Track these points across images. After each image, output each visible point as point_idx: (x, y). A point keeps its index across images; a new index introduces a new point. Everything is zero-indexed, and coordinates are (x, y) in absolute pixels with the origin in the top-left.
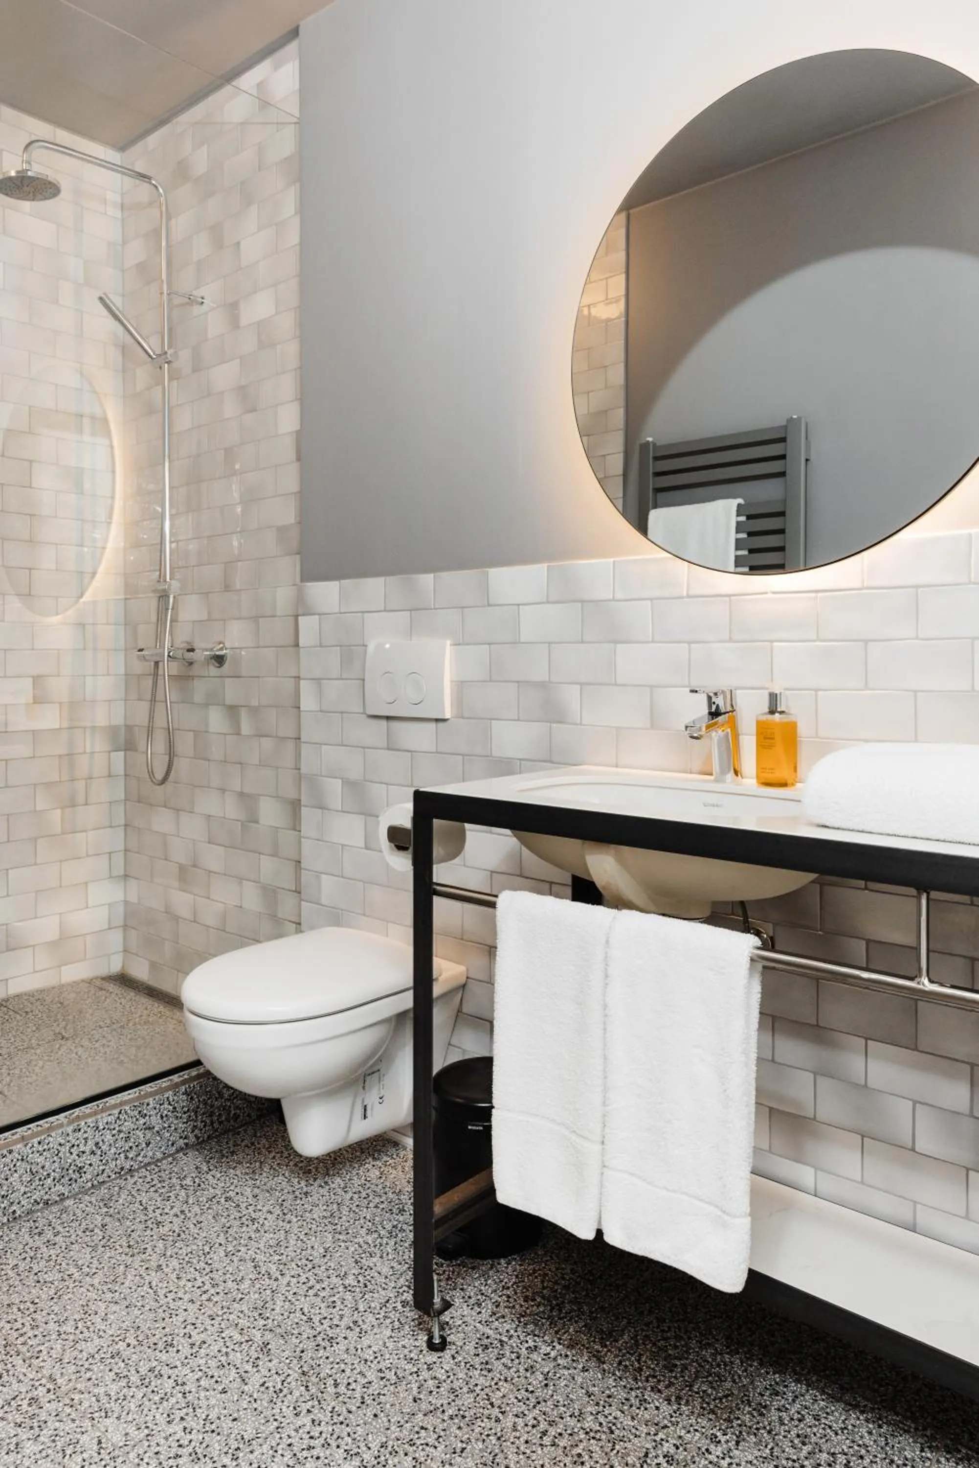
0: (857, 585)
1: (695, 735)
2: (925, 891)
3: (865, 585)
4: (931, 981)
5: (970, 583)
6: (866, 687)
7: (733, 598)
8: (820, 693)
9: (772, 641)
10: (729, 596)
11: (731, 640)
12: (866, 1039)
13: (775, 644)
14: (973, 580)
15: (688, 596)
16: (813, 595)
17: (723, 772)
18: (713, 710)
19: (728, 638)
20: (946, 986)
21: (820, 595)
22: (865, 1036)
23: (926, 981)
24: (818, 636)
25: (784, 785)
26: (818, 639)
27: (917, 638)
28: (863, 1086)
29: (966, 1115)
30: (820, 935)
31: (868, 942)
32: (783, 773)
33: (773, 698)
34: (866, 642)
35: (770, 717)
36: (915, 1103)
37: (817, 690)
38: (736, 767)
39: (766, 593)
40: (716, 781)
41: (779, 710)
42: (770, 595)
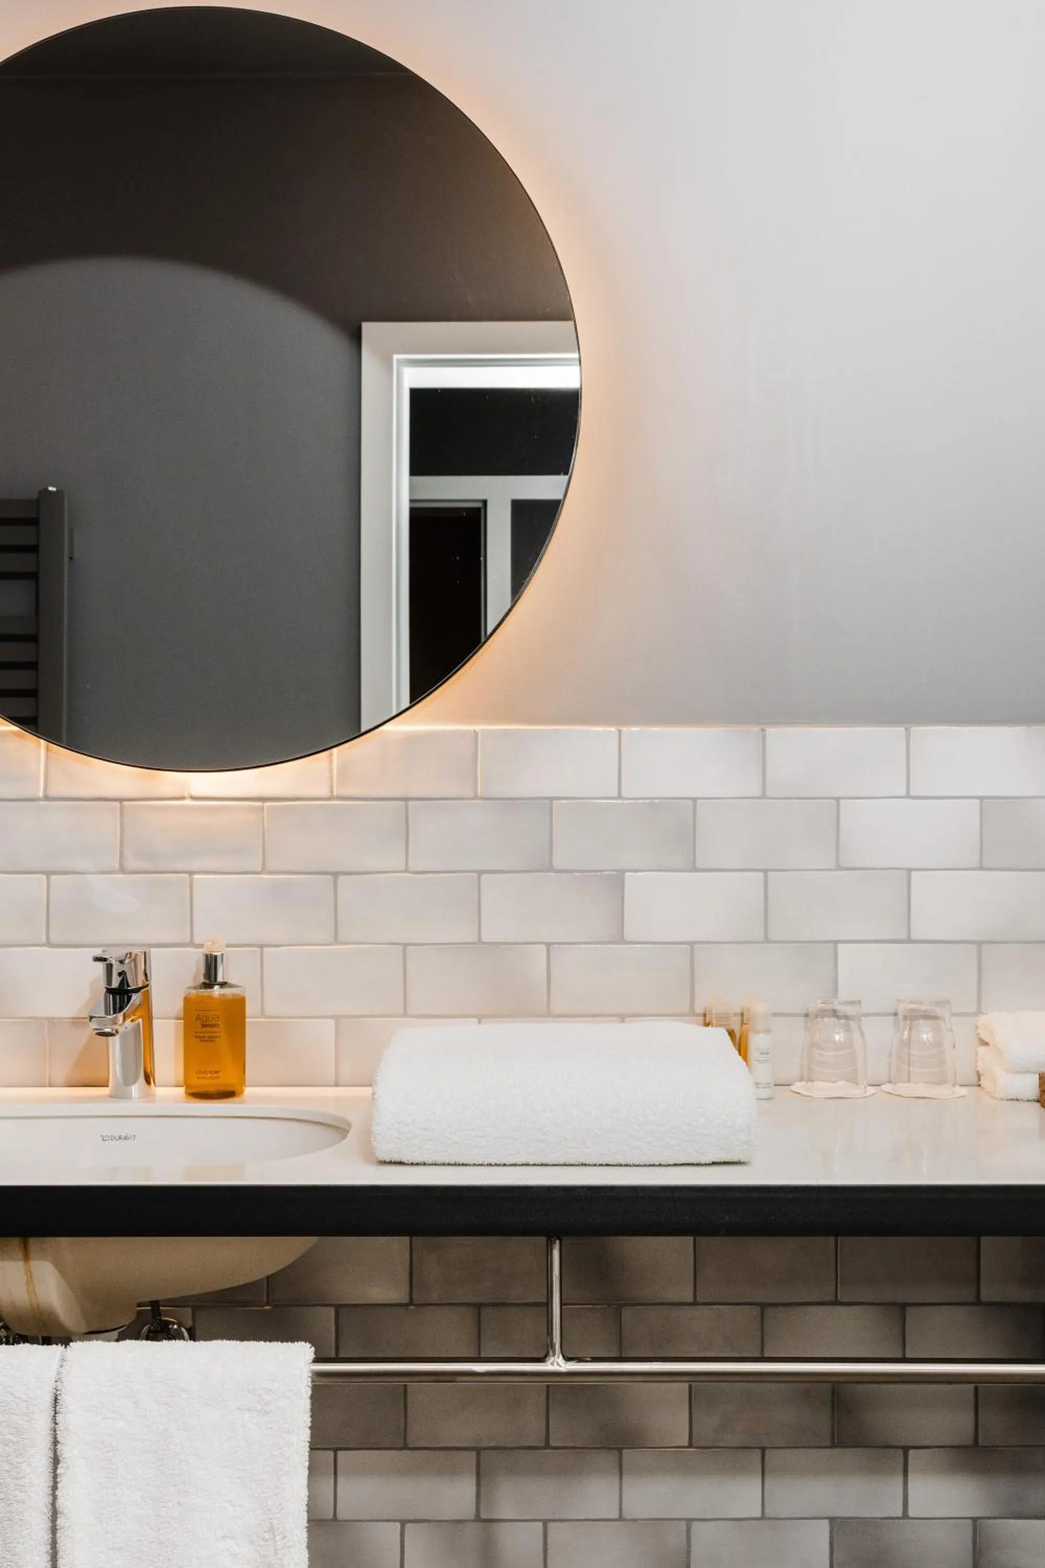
0: (323, 791)
1: (108, 1030)
2: (559, 1238)
3: (335, 794)
4: (568, 1359)
5: (476, 797)
6: (336, 941)
7: (126, 803)
8: (266, 949)
9: (191, 873)
10: (120, 800)
11: (122, 870)
12: (336, 1450)
13: (196, 876)
14: (479, 794)
15: (47, 798)
16: (259, 804)
17: (128, 1081)
18: (115, 984)
19: (117, 867)
20: (587, 1361)
21: (267, 804)
22: (332, 1446)
23: (560, 1360)
24: (264, 865)
25: (228, 1094)
26: (264, 870)
27: (406, 871)
28: (332, 1520)
29: (472, 1521)
30: (266, 1310)
31: (338, 1308)
32: (226, 1080)
33: (211, 964)
34: (336, 875)
35: (205, 992)
36: (403, 1523)
37: (262, 946)
38: (149, 1071)
39: (183, 798)
40: (114, 1096)
41: (220, 979)
42: (188, 802)
